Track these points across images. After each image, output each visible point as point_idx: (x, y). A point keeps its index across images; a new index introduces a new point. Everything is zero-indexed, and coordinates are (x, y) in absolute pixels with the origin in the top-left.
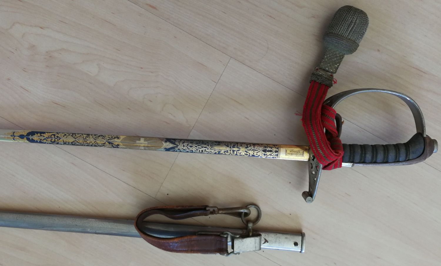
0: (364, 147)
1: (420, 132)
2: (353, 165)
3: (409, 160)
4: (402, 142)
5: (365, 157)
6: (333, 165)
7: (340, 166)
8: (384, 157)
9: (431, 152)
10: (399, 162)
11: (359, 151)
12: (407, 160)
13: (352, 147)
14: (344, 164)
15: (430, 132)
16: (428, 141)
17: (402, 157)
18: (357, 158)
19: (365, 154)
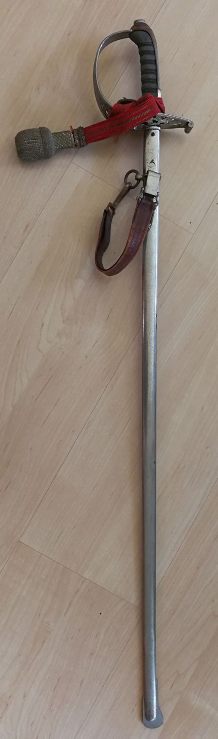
0: (144, 81)
1: (128, 34)
2: (160, 89)
3: (152, 43)
4: (138, 49)
5: (152, 79)
6: (160, 105)
7: (161, 99)
8: (151, 63)
9: (145, 25)
10: (154, 51)
11: (147, 85)
12: (153, 44)
13: (144, 91)
14: (159, 96)
15: (128, 27)
16: (136, 28)
17: (150, 48)
18: (153, 85)
19: (149, 79)
